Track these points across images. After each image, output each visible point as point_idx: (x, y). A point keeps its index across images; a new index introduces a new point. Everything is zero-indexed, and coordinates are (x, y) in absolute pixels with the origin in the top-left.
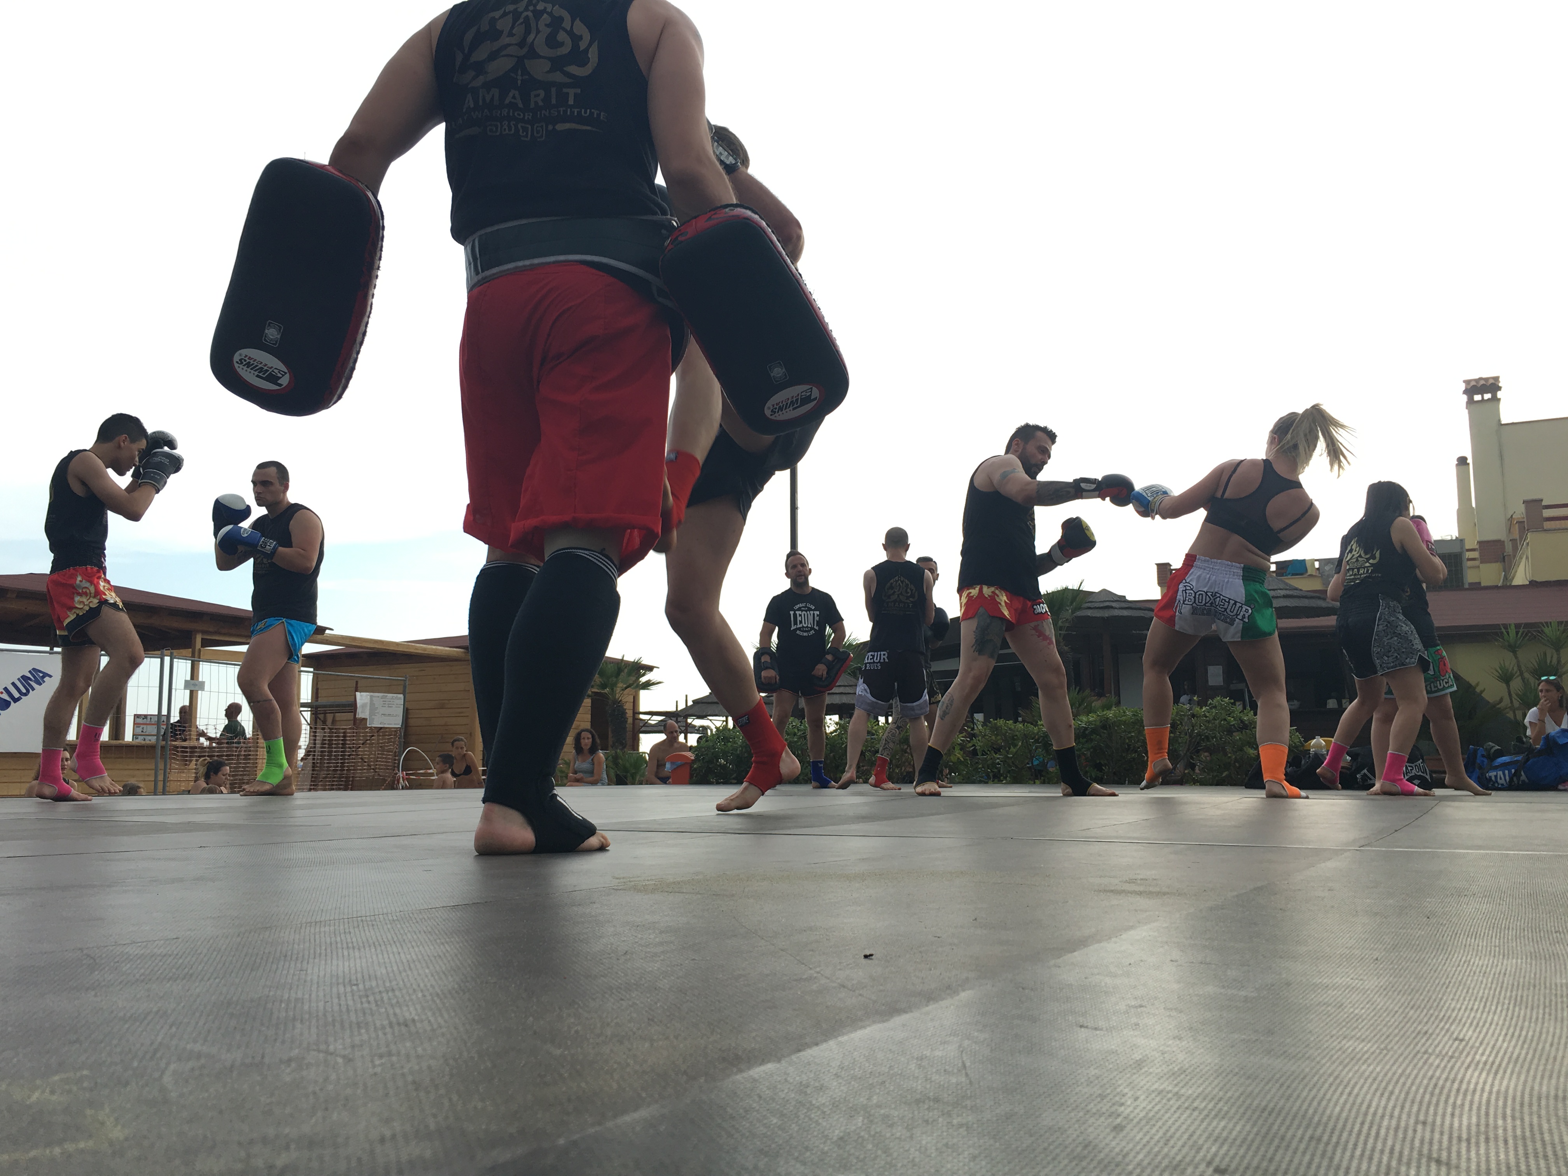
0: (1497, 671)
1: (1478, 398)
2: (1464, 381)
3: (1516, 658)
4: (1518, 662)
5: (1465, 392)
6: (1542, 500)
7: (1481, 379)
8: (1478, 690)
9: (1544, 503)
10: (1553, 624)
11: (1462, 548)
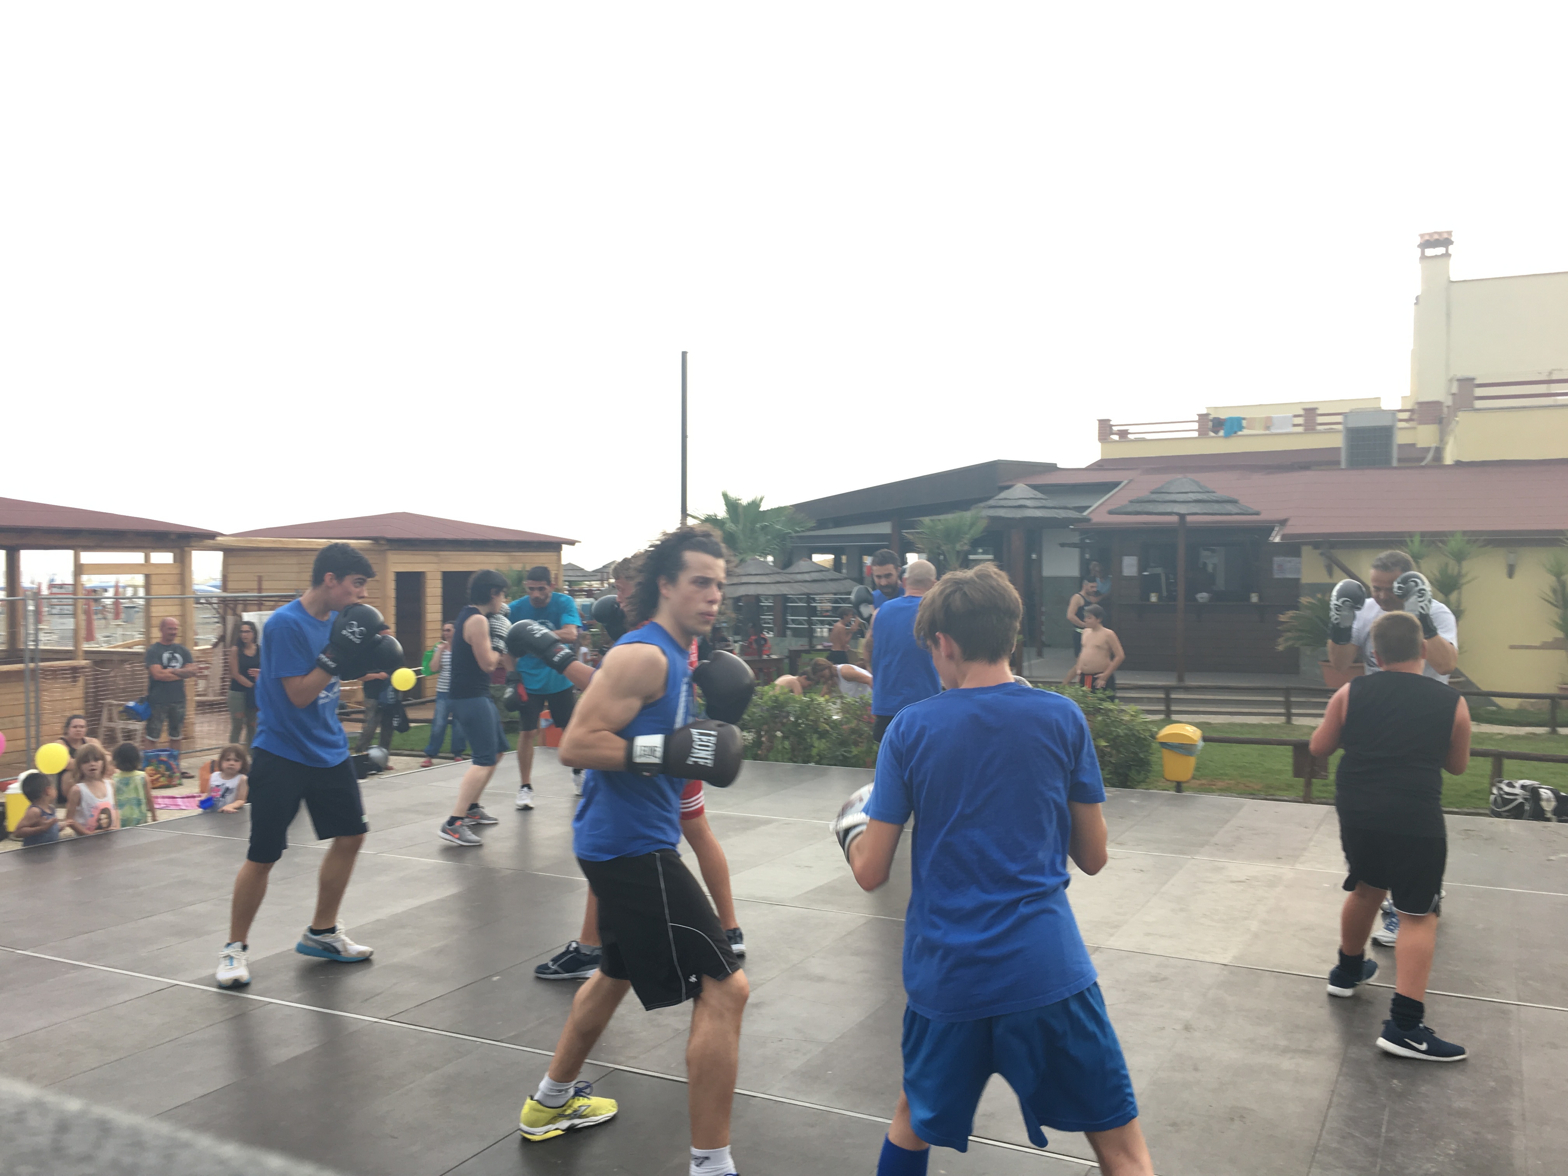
5: (1419, 246)
6: (1475, 379)
7: (1435, 232)
9: (1477, 382)
10: (1457, 534)
11: (1393, 421)
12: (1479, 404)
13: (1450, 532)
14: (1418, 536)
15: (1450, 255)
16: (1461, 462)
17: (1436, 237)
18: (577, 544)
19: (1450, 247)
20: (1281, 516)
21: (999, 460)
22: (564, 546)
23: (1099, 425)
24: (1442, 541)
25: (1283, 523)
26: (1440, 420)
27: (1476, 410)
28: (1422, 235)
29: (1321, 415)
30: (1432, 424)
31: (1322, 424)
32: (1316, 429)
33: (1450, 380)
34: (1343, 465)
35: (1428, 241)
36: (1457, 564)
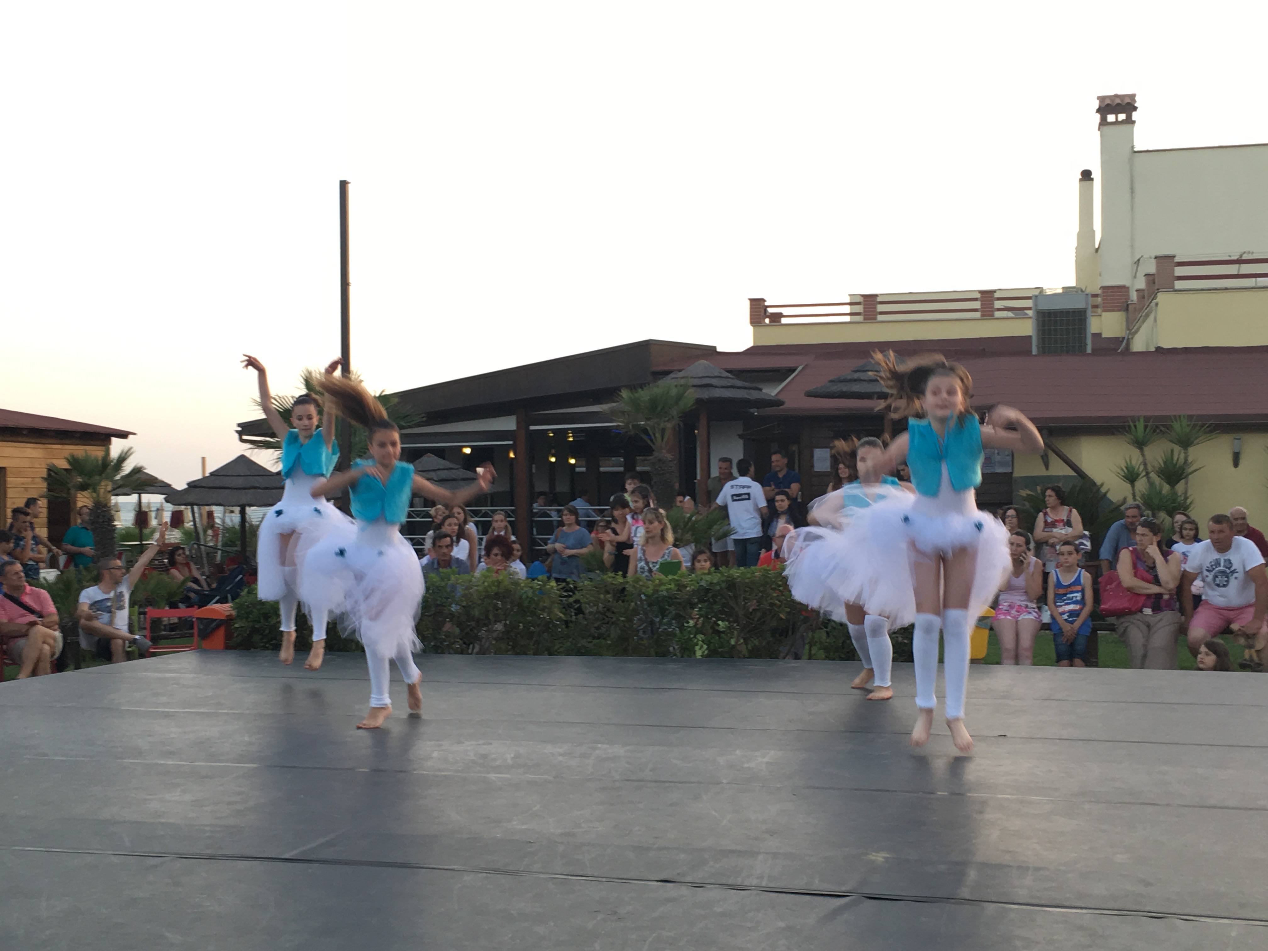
0: (1122, 469)
1: (1111, 118)
2: (1099, 98)
3: (1143, 455)
4: (1145, 460)
5: (1098, 111)
6: (1174, 257)
7: (1116, 96)
8: (1103, 490)
9: (1177, 260)
10: (1182, 418)
11: (1087, 304)
12: (1179, 285)
13: (1175, 416)
14: (1142, 420)
15: (1134, 122)
16: (1162, 348)
17: (1118, 101)
18: (131, 436)
19: (1134, 114)
20: (989, 401)
21: (650, 340)
22: (114, 440)
23: (751, 305)
24: (1164, 426)
26: (1128, 305)
27: (1176, 291)
28: (1101, 99)
29: (999, 299)
30: (1120, 310)
31: (999, 310)
32: (993, 315)
33: (1139, 260)
34: (1034, 351)
35: (1108, 105)
36: (1183, 451)
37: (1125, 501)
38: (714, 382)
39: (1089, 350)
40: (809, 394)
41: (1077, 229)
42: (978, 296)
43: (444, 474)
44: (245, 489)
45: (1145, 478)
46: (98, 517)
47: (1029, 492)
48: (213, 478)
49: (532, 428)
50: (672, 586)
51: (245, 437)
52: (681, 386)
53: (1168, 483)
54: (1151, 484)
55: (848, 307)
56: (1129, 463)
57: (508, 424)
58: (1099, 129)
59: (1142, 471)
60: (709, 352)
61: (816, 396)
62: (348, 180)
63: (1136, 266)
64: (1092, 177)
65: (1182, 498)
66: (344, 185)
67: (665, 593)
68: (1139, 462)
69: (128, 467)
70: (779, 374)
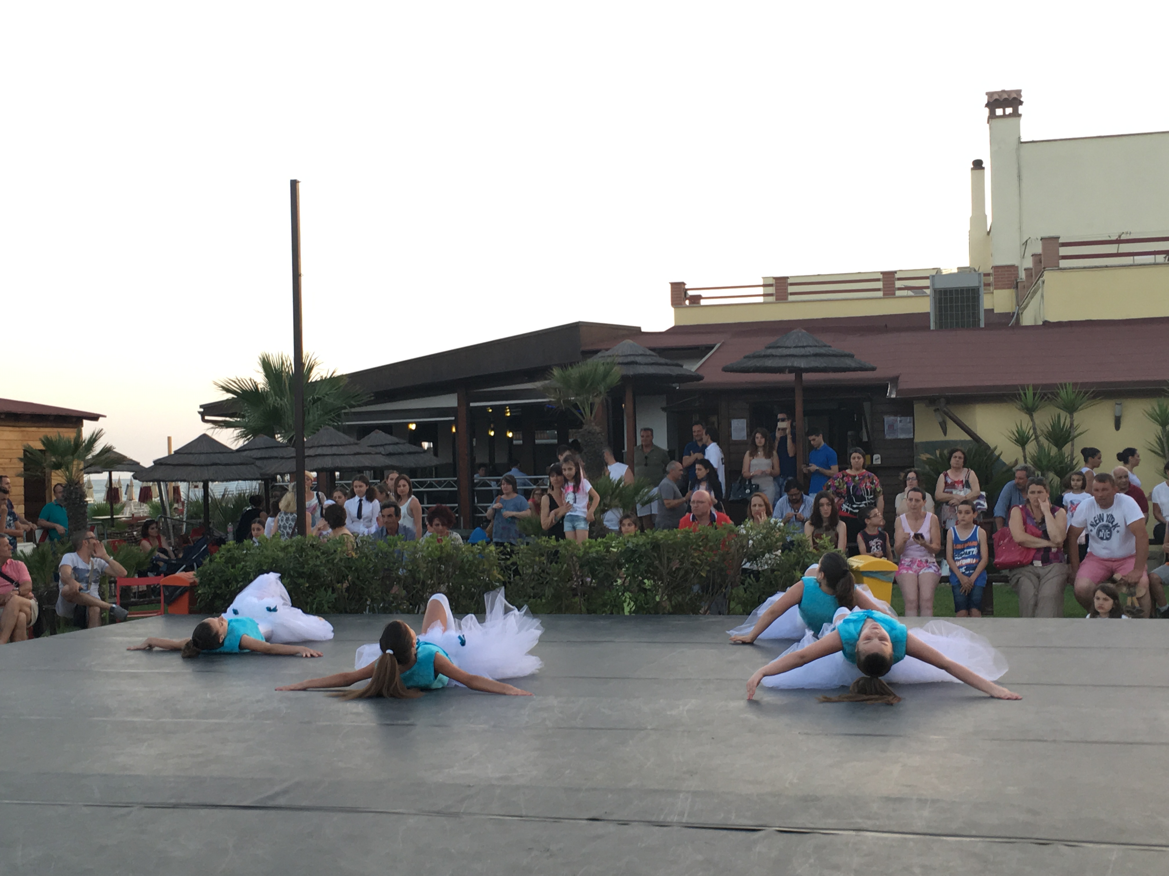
2: (987, 94)
3: (1032, 420)
4: (1034, 424)
5: (987, 105)
6: (1059, 238)
7: (1003, 91)
9: (1061, 241)
10: (1068, 386)
11: (980, 282)
12: (1063, 263)
13: (1061, 384)
14: (1031, 388)
15: (1020, 116)
16: (1049, 322)
17: (1005, 96)
18: (101, 419)
19: (1020, 107)
20: (891, 373)
21: (580, 322)
22: (85, 422)
23: (672, 288)
24: (1052, 393)
25: (895, 380)
26: (1017, 283)
27: (1061, 269)
28: (990, 94)
29: (899, 279)
30: (1009, 288)
31: (900, 289)
32: (894, 294)
33: (1027, 241)
34: (932, 327)
35: (996, 100)
36: (1068, 416)
37: (1016, 462)
38: (638, 359)
39: (982, 325)
40: (726, 370)
41: (970, 214)
42: (881, 276)
43: (391, 449)
44: (207, 465)
45: (1034, 442)
46: (71, 494)
47: (929, 456)
48: (177, 456)
49: (472, 404)
50: (602, 548)
51: (207, 418)
52: (608, 364)
53: (1056, 445)
54: (1040, 446)
55: (762, 288)
56: (1019, 427)
57: (450, 401)
58: (988, 122)
59: (1032, 435)
60: (634, 332)
61: (731, 371)
62: (298, 179)
63: (1024, 246)
64: (983, 166)
65: (1069, 459)
66: (294, 184)
67: (594, 555)
68: (1029, 428)
69: (98, 448)
70: (698, 352)
